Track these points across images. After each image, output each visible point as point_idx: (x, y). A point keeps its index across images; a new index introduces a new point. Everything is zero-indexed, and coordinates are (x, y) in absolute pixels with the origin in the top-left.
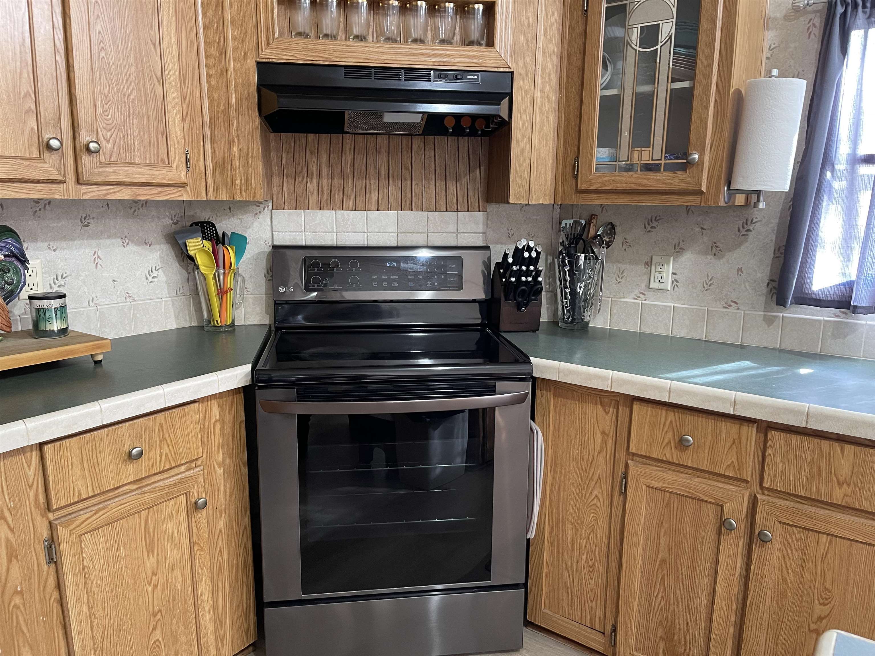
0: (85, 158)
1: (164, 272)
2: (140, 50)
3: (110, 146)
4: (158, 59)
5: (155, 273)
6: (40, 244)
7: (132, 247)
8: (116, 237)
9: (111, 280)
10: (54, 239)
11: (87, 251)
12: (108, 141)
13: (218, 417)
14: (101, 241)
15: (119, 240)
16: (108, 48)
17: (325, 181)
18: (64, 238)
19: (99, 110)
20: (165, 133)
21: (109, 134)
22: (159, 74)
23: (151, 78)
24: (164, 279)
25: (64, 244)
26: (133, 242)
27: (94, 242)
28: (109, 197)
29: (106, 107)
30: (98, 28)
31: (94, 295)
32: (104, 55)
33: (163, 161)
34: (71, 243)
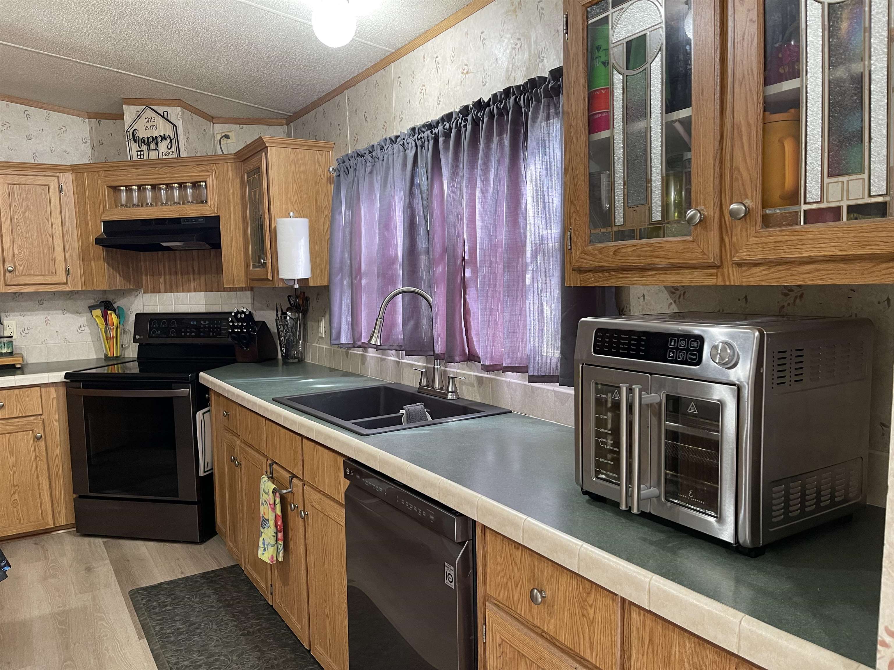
0: (8, 274)
1: (89, 328)
2: (40, 224)
3: (21, 268)
4: (50, 226)
5: (83, 328)
6: (16, 313)
7: (68, 315)
8: (59, 309)
9: (55, 332)
10: (22, 311)
11: (42, 316)
12: (21, 266)
13: (55, 396)
14: (50, 312)
15: (61, 311)
16: (21, 224)
17: (167, 277)
18: (29, 310)
19: (16, 252)
20: (54, 260)
21: (21, 263)
22: (50, 233)
23: (46, 235)
24: (89, 331)
25: (29, 313)
26: (69, 312)
27: (45, 312)
28: (22, 291)
29: (20, 251)
30: (16, 217)
31: (45, 339)
32: (19, 228)
33: (52, 272)
34: (33, 313)
